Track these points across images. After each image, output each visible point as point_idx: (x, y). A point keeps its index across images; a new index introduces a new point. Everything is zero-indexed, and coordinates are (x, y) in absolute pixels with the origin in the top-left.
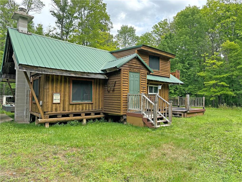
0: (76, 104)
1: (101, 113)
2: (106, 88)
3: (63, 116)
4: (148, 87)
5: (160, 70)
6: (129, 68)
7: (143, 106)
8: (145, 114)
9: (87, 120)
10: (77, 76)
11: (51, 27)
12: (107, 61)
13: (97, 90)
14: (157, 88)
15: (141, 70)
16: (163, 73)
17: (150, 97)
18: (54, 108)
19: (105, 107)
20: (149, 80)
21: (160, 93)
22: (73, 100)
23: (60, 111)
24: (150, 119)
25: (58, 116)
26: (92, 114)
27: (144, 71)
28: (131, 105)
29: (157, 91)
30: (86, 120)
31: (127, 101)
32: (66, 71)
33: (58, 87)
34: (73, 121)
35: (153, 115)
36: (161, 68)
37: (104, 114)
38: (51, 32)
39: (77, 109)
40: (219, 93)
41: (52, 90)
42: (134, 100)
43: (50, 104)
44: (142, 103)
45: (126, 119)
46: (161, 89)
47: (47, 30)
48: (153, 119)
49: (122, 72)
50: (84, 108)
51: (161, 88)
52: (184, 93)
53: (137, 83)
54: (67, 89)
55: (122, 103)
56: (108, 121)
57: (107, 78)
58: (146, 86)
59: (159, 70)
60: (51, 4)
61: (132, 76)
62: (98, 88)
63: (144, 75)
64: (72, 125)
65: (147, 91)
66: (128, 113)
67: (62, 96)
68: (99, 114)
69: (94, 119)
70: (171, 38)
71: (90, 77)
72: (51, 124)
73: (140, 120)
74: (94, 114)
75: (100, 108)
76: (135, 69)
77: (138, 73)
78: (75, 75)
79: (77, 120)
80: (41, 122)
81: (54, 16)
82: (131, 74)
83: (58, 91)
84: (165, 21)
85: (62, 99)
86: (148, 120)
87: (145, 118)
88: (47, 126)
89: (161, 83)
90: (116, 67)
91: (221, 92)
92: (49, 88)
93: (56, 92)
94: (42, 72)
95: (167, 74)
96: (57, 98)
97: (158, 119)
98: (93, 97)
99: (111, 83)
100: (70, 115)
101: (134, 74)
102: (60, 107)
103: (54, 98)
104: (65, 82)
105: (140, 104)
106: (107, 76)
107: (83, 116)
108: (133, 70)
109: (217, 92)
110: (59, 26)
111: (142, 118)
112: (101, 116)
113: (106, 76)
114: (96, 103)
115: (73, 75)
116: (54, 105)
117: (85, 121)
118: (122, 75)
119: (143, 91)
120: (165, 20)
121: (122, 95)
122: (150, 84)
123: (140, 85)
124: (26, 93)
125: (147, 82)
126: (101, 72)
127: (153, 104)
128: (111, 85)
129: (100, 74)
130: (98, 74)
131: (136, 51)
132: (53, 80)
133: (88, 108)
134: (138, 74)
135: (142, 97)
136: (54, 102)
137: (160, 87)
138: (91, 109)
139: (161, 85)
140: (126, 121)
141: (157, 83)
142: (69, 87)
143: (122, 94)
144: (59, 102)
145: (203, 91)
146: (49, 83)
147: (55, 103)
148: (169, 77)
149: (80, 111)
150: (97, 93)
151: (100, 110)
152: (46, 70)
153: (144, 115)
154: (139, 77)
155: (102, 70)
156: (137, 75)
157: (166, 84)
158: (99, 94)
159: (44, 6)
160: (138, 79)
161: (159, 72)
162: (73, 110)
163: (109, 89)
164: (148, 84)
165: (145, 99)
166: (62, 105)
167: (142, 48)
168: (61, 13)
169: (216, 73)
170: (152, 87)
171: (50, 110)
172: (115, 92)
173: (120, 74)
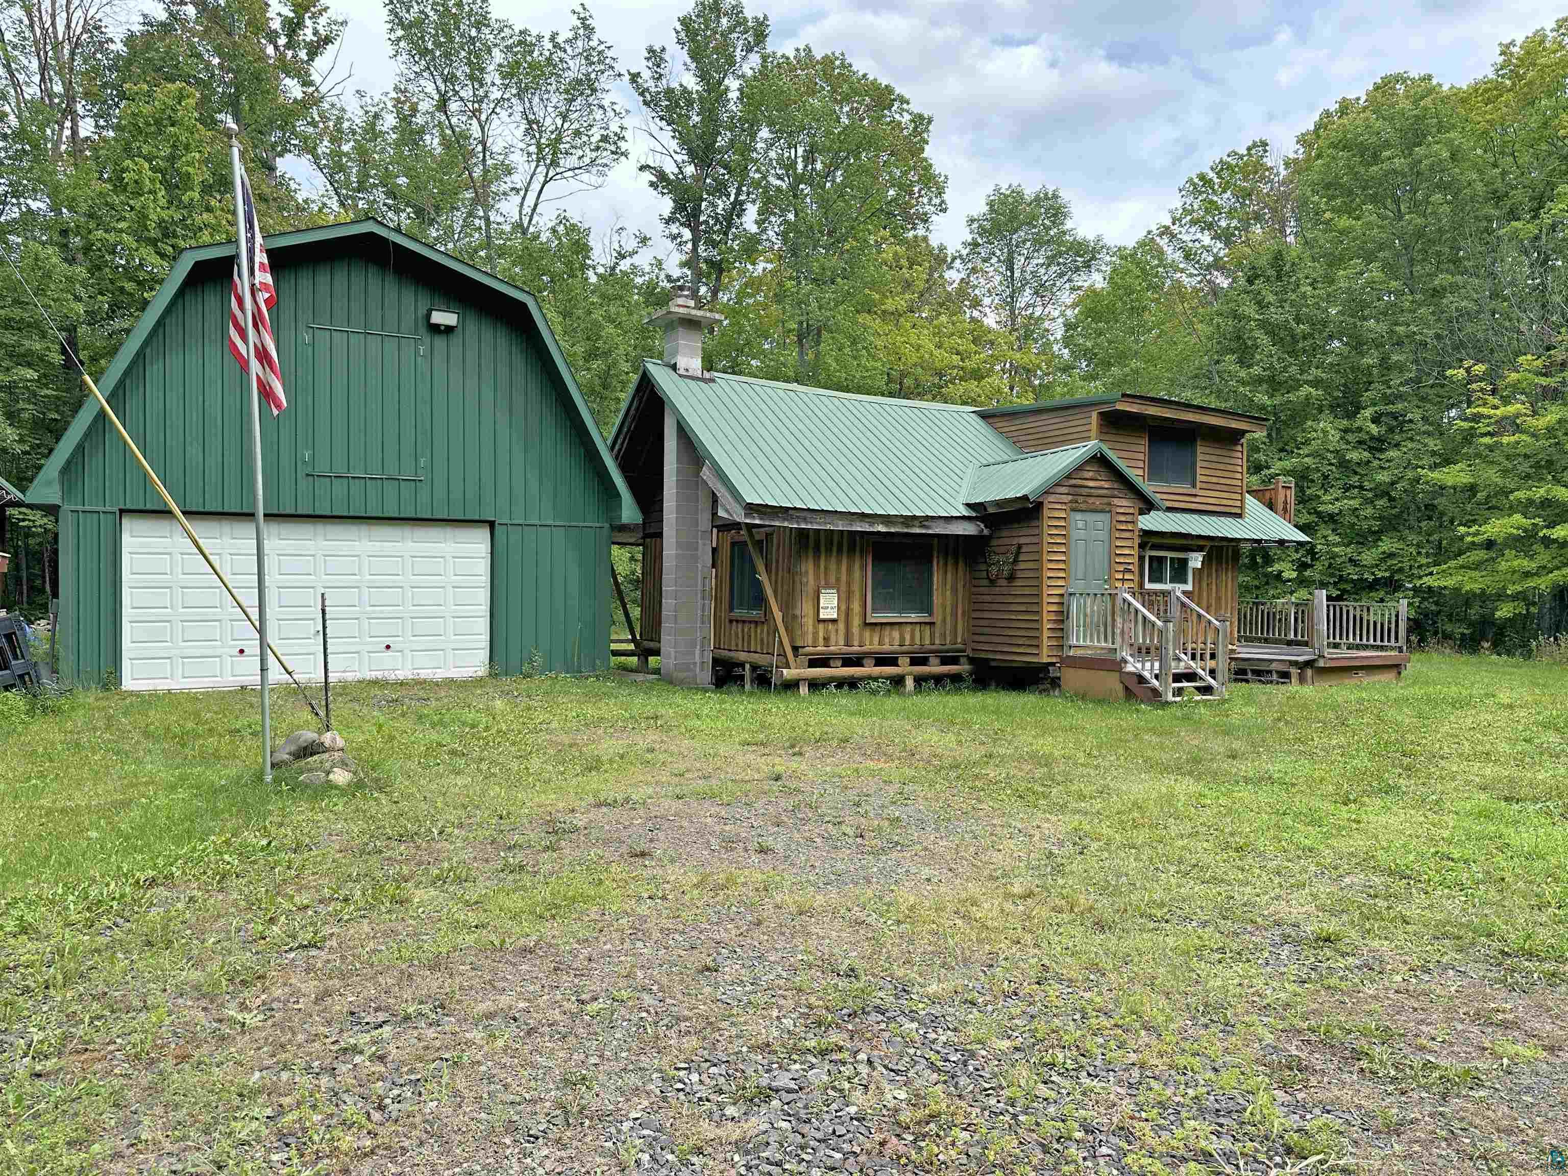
0: (882, 624)
1: (962, 660)
2: (983, 567)
3: (848, 662)
4: (1141, 559)
5: (1198, 485)
6: (1070, 497)
7: (1123, 632)
8: (1129, 658)
9: (919, 680)
10: (892, 530)
11: (624, 234)
12: (974, 461)
13: (949, 575)
14: (1184, 563)
15: (1116, 501)
16: (1210, 498)
17: (1149, 599)
18: (821, 635)
19: (976, 638)
20: (1147, 533)
21: (1197, 585)
22: (874, 610)
23: (838, 646)
24: (1147, 674)
25: (832, 663)
26: (934, 660)
27: (1124, 504)
28: (1078, 631)
29: (1186, 574)
30: (915, 680)
31: (1062, 616)
32: (863, 516)
33: (833, 566)
34: (875, 679)
35: (1157, 665)
36: (1204, 479)
37: (971, 660)
38: (624, 257)
39: (887, 640)
40: (1543, 579)
41: (817, 577)
42: (1088, 610)
43: (811, 622)
44: (1119, 620)
45: (1059, 678)
46: (1199, 566)
47: (607, 250)
48: (1157, 677)
49: (1046, 513)
50: (908, 637)
51: (1203, 562)
52: (1355, 577)
53: (1100, 551)
54: (857, 574)
55: (1045, 621)
56: (984, 688)
57: (986, 532)
58: (1135, 560)
59: (1194, 486)
60: (644, 127)
61: (1080, 524)
62: (949, 568)
63: (1129, 518)
64: (874, 693)
65: (1136, 579)
66: (1068, 657)
67: (843, 596)
68: (954, 661)
69: (938, 680)
70: (1279, 278)
71: (930, 532)
72: (815, 685)
73: (1112, 682)
74: (937, 661)
75: (959, 640)
76: (1091, 500)
77: (1102, 511)
78: (887, 526)
79: (887, 679)
80: (789, 677)
81: (663, 194)
82: (1079, 516)
83: (832, 579)
84: (1253, 152)
85: (843, 607)
86: (1141, 679)
87: (1129, 673)
88: (804, 690)
89: (1201, 543)
90: (1025, 498)
91: (1556, 573)
92: (807, 572)
93: (828, 586)
94: (798, 523)
95: (1230, 501)
96: (829, 606)
97: (1177, 678)
98: (937, 599)
99: (1003, 549)
100: (865, 661)
101: (1091, 517)
102: (837, 631)
103: (821, 605)
104: (852, 550)
105: (1113, 627)
106: (986, 527)
107: (903, 667)
108: (1085, 502)
109: (1536, 574)
110: (679, 235)
111: (1118, 674)
112: (963, 668)
113: (982, 526)
114: (944, 620)
115: (881, 528)
116: (821, 626)
117: (910, 683)
118: (1047, 522)
119: (1123, 580)
120: (1255, 145)
121: (1045, 595)
122: (1155, 547)
123: (1113, 555)
124: (700, 587)
125: (1137, 541)
126: (965, 512)
127: (1159, 623)
128: (1002, 558)
129: (963, 518)
130: (957, 518)
131: (1094, 415)
132: (817, 550)
133: (920, 639)
134: (1105, 517)
135: (1119, 602)
136: (822, 616)
137: (1196, 561)
138: (928, 642)
139: (1200, 549)
140: (1059, 686)
141: (1184, 542)
142: (863, 568)
143: (1046, 591)
144: (835, 616)
145: (1462, 567)
146: (807, 557)
147: (824, 621)
148: (1240, 516)
149: (896, 648)
150: (948, 587)
151: (960, 646)
152: (809, 515)
153: (1126, 662)
154: (1107, 528)
155: (968, 505)
156: (1101, 520)
157: (1225, 543)
158: (955, 590)
159: (623, 158)
160: (1103, 535)
161: (1196, 496)
162: (872, 643)
163: (994, 570)
164: (1142, 546)
165: (1132, 610)
166: (841, 626)
167: (1120, 407)
168: (690, 170)
169: (1531, 467)
170: (1161, 560)
171: (810, 643)
172: (1019, 583)
173: (1038, 519)
